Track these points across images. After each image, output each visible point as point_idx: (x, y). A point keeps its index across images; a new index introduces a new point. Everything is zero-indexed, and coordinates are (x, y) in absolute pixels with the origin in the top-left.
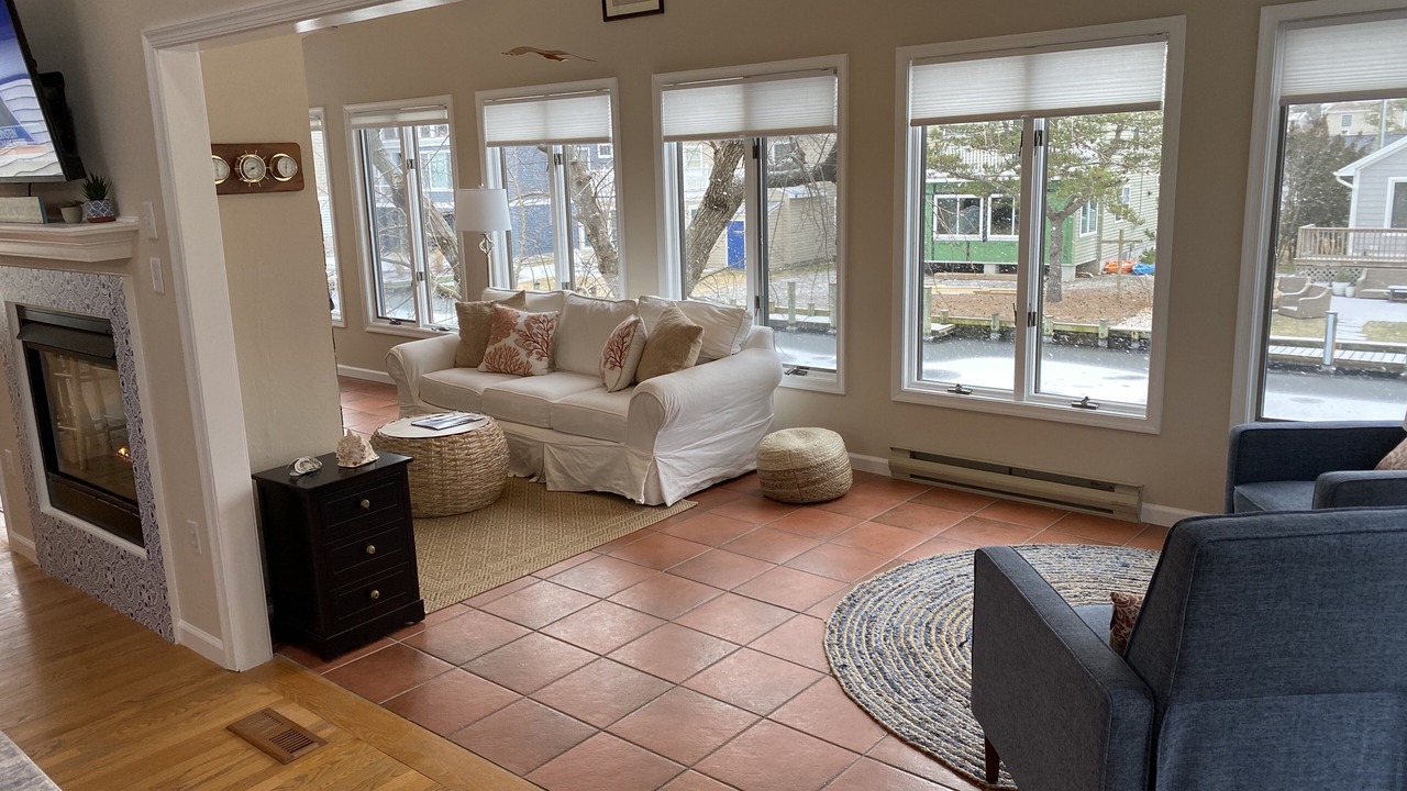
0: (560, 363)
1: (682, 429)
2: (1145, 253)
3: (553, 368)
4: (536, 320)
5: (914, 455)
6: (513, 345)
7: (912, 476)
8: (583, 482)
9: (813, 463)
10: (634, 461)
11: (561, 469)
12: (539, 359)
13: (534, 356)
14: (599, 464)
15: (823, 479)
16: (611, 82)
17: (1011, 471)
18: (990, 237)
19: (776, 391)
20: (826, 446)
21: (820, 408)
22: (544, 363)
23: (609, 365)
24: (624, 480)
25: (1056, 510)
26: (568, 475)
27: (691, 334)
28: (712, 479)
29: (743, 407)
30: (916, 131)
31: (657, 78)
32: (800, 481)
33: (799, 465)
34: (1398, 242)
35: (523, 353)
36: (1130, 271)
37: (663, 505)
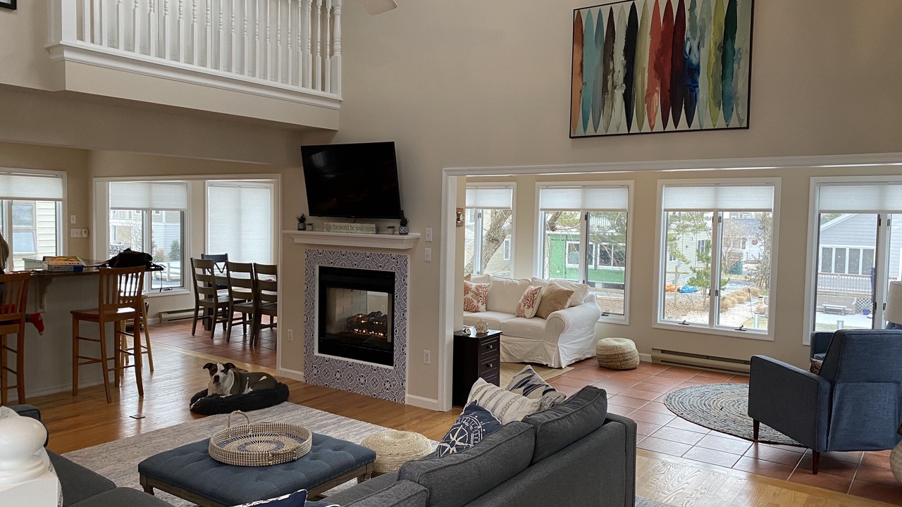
0: (489, 307)
1: (568, 334)
2: (690, 279)
3: (487, 310)
4: (480, 287)
5: (663, 351)
6: (471, 298)
7: (662, 361)
8: (519, 358)
9: (626, 351)
10: (548, 348)
11: (508, 353)
12: (482, 305)
13: (480, 303)
14: (529, 349)
15: (630, 359)
16: (514, 183)
17: (708, 357)
18: (600, 267)
19: (597, 324)
20: (628, 345)
21: (619, 330)
22: (484, 307)
23: (526, 306)
24: (542, 356)
25: (730, 374)
26: (511, 355)
27: (569, 293)
28: (576, 359)
29: (587, 328)
30: (664, 214)
31: (537, 183)
32: (621, 359)
33: (620, 352)
34: (826, 280)
35: (475, 301)
36: (679, 290)
37: (561, 368)
